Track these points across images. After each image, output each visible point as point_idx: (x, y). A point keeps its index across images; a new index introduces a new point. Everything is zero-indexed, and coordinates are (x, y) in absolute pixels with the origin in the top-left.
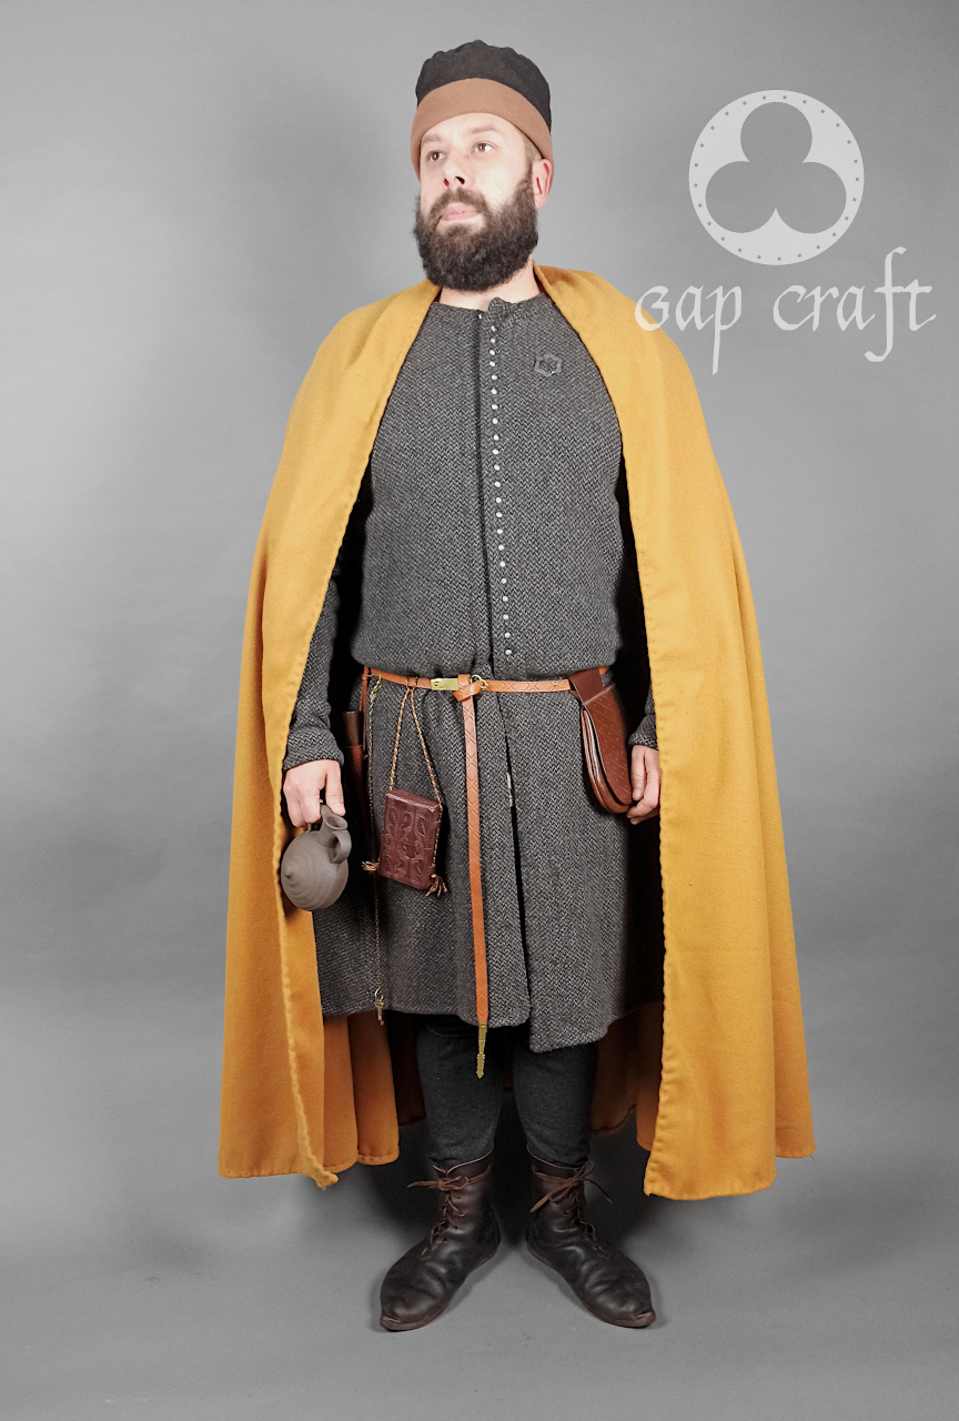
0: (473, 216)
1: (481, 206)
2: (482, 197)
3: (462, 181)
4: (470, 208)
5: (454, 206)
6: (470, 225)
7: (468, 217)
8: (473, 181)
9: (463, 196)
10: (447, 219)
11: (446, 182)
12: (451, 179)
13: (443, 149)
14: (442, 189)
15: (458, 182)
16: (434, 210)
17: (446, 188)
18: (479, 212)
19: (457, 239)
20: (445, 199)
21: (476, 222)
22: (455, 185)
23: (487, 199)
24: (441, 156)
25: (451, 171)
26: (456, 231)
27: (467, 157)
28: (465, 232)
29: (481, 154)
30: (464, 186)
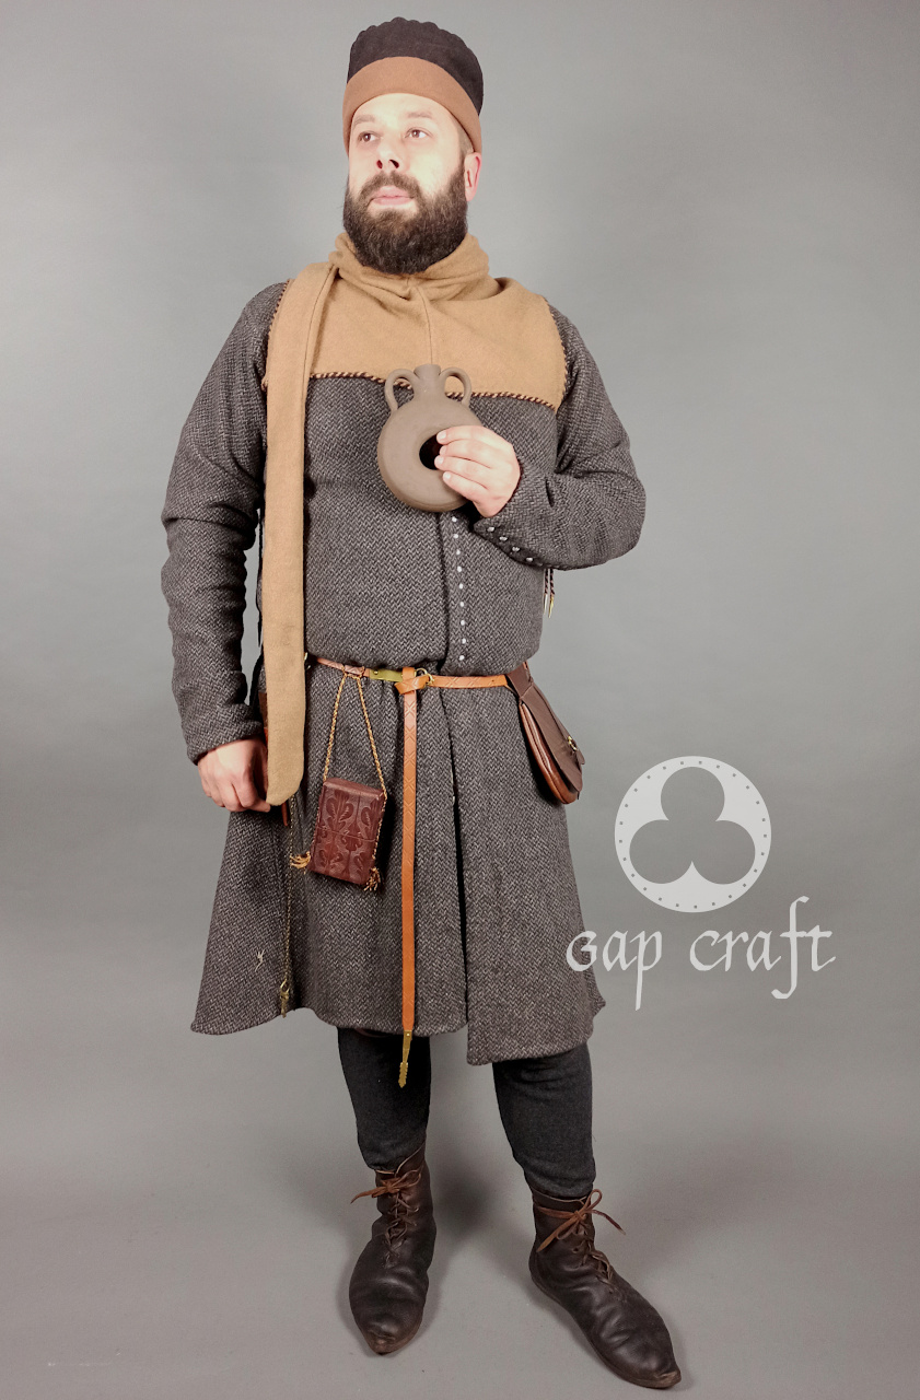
0: (406, 202)
1: (415, 191)
2: (415, 182)
3: (396, 165)
4: (403, 193)
5: (387, 189)
6: (404, 211)
7: (402, 203)
8: (408, 167)
9: (398, 181)
10: (379, 202)
11: (380, 164)
12: (385, 162)
13: (375, 131)
14: (375, 171)
15: (392, 165)
16: (365, 192)
17: (379, 170)
18: (412, 198)
19: (390, 224)
20: (378, 182)
21: (409, 208)
22: (388, 169)
23: (421, 185)
24: (373, 138)
25: (385, 154)
26: (389, 216)
27: (402, 141)
28: (399, 218)
29: (414, 140)
30: (399, 170)
